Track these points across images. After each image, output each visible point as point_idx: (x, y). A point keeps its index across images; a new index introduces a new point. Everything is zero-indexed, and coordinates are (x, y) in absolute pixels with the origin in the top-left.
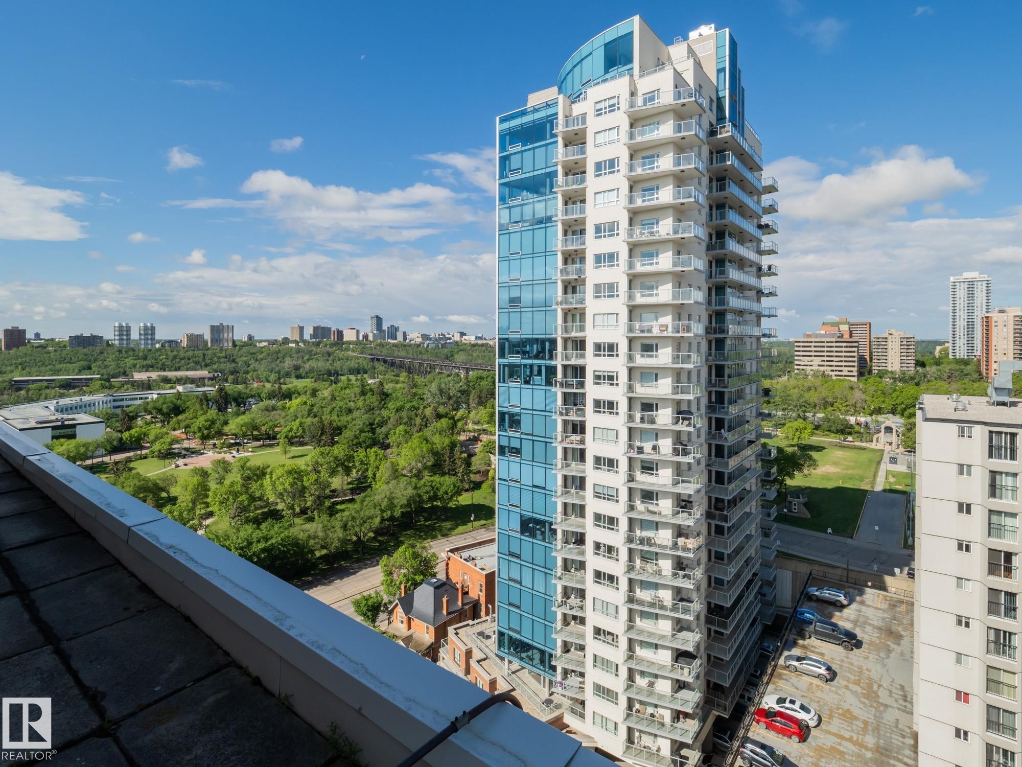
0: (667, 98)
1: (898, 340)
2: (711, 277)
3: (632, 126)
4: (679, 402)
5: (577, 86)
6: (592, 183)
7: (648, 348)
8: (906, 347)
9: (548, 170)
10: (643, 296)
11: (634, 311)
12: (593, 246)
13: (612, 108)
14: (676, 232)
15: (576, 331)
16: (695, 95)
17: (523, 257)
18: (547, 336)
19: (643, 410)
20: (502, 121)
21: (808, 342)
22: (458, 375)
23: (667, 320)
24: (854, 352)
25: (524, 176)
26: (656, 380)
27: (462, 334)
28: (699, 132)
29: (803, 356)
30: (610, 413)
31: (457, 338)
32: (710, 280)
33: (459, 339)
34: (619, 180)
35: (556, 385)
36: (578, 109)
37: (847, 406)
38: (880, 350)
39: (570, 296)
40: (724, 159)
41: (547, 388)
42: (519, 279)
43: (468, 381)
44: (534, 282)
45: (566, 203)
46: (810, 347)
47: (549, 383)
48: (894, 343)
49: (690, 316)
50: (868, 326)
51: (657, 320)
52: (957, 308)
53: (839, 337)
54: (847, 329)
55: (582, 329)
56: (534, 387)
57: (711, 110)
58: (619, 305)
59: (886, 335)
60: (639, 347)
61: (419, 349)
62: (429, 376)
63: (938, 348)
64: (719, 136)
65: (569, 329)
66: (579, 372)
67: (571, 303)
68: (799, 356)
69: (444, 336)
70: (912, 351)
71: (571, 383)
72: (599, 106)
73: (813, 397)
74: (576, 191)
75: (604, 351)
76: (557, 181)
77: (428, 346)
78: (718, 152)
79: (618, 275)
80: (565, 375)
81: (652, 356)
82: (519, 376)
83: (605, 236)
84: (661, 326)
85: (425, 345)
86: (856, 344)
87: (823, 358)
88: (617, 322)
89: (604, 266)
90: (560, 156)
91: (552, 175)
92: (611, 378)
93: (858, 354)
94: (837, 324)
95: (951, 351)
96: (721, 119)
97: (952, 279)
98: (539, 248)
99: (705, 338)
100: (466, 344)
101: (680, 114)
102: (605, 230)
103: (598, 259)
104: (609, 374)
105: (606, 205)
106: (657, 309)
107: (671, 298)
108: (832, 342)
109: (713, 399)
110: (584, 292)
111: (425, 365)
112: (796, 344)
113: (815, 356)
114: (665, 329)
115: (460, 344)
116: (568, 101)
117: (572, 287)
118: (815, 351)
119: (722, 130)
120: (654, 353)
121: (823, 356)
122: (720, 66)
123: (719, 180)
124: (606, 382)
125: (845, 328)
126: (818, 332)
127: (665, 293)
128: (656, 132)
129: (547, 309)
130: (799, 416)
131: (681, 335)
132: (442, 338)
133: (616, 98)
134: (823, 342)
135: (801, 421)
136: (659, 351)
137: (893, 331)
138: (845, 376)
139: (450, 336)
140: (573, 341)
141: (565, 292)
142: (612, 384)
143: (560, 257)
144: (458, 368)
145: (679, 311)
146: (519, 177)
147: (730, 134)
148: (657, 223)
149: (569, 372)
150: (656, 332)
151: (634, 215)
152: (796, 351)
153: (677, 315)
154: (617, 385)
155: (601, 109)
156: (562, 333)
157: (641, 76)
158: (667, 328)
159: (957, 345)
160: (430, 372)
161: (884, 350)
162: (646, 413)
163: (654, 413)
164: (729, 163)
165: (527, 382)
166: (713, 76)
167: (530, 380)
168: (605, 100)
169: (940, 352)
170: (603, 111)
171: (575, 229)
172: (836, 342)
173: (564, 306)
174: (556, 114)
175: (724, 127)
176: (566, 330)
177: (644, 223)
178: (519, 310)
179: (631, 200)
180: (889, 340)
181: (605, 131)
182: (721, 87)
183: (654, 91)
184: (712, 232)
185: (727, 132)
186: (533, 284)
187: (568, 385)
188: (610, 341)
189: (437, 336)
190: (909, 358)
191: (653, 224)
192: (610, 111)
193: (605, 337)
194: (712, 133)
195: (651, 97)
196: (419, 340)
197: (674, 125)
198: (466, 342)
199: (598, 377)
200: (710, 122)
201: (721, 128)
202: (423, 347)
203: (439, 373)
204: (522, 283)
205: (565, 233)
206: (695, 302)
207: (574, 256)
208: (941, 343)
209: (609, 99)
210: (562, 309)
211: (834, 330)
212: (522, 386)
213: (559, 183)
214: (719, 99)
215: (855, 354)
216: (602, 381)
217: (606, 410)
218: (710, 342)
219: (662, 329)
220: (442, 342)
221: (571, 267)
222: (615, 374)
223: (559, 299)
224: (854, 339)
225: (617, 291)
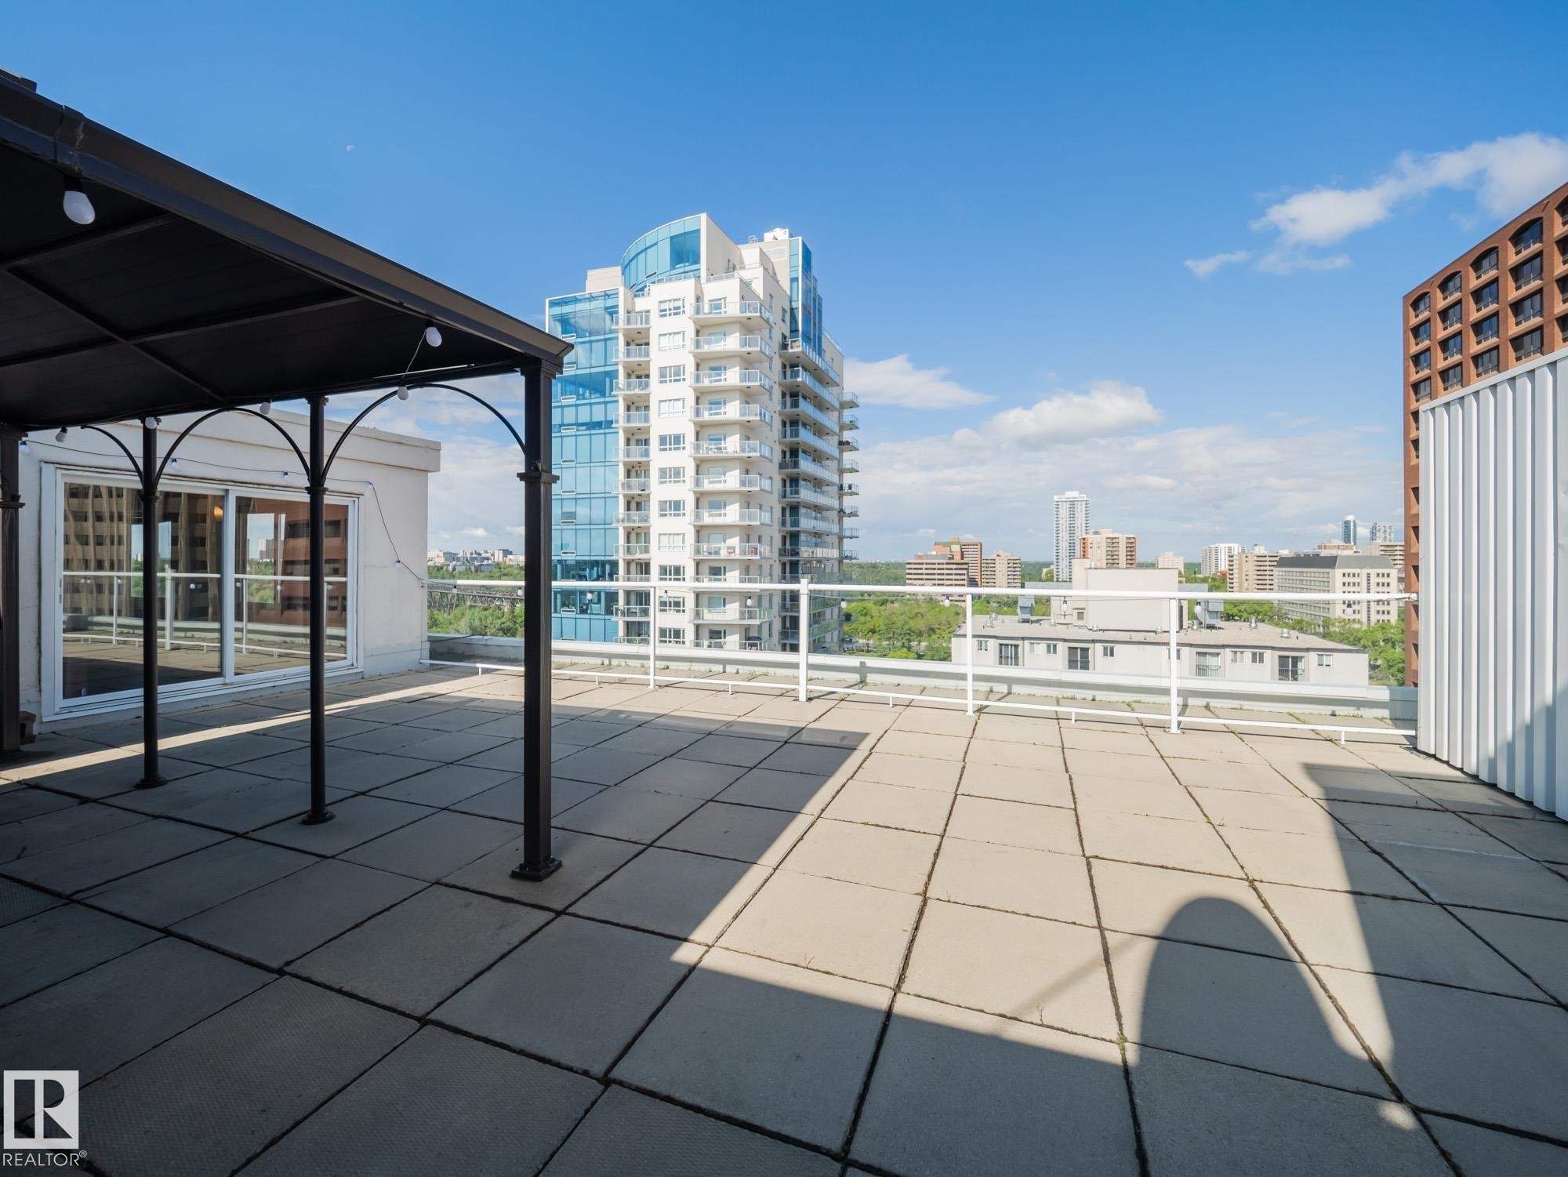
0: (733, 309)
1: (1006, 562)
2: (784, 496)
3: (698, 333)
4: (747, 629)
5: (642, 277)
6: (656, 390)
7: (716, 572)
8: (1012, 569)
9: (608, 369)
10: (711, 515)
11: (700, 531)
12: (658, 459)
13: (677, 311)
14: (743, 450)
15: (641, 553)
16: (761, 309)
17: (578, 465)
18: (607, 558)
19: (711, 638)
20: (553, 304)
21: (919, 564)
22: (499, 608)
23: (735, 541)
24: (964, 575)
25: (579, 372)
26: (724, 606)
27: (507, 553)
28: (765, 349)
29: (915, 579)
30: (677, 642)
31: (499, 557)
32: (784, 500)
33: (501, 560)
34: (685, 390)
35: (617, 614)
36: (641, 304)
37: (949, 633)
38: (988, 573)
39: (633, 512)
40: (795, 375)
41: (607, 617)
42: (573, 492)
43: (514, 617)
44: (592, 496)
45: (628, 409)
46: (921, 569)
47: (609, 612)
48: (1001, 566)
49: (760, 537)
50: (979, 547)
51: (725, 542)
52: (1060, 528)
53: (950, 558)
54: (959, 550)
55: (647, 550)
56: (592, 617)
57: (783, 321)
58: (684, 525)
59: (994, 556)
60: (707, 570)
61: (441, 572)
62: (456, 611)
63: (1045, 570)
64: (790, 350)
65: (632, 550)
66: (643, 598)
67: (634, 521)
68: (911, 579)
69: (480, 554)
70: (1018, 573)
71: (635, 611)
72: (663, 306)
73: (919, 624)
74: (639, 396)
75: (670, 574)
76: (617, 383)
77: (454, 569)
78: (791, 365)
79: (683, 492)
80: (628, 602)
81: (720, 580)
82: (574, 605)
83: (670, 449)
84: (729, 548)
85: (450, 568)
86: (966, 566)
87: (934, 582)
88: (683, 543)
89: (670, 481)
90: (621, 355)
91: (613, 375)
92: (677, 604)
93: (968, 577)
94: (948, 545)
95: (1055, 573)
96: (794, 331)
97: (1056, 498)
98: (598, 455)
99: (778, 562)
100: (512, 566)
101: (747, 327)
102: (672, 441)
103: (663, 473)
104: (676, 600)
105: (671, 415)
106: (725, 530)
107: (738, 518)
108: (943, 564)
109: (788, 625)
110: (649, 510)
111: (450, 596)
112: (908, 566)
113: (926, 579)
114: (732, 551)
115: (503, 566)
116: (630, 294)
117: (636, 503)
118: (927, 574)
119: (793, 344)
120: (722, 577)
121: (935, 579)
122: (794, 276)
123: (793, 395)
124: (672, 608)
125: (956, 548)
126: (929, 553)
127: (732, 514)
128: (723, 343)
129: (607, 526)
130: (903, 646)
131: (747, 557)
132: (476, 558)
133: (681, 301)
134: (934, 564)
135: (905, 650)
136: (727, 574)
137: (1000, 552)
138: (956, 601)
139: (489, 555)
140: (637, 563)
141: (629, 509)
142: (678, 611)
143: (621, 470)
144: (500, 599)
145: (748, 534)
146: (573, 373)
147: (800, 349)
148: (725, 440)
149: (633, 598)
150: (723, 554)
151: (701, 430)
152: (908, 574)
153: (745, 537)
154: (684, 611)
155: (665, 310)
156: (624, 554)
157: (708, 280)
158: (734, 550)
159: (1060, 567)
160: (457, 606)
161: (993, 573)
162: (713, 641)
163: (722, 640)
164: (799, 379)
165: (583, 611)
166: (785, 284)
167: (587, 609)
168: (670, 301)
169: (1046, 574)
170: (668, 312)
171: (638, 438)
172: (947, 564)
173: (626, 524)
174: (617, 306)
175: (795, 341)
176: (629, 550)
177: (712, 437)
178: (574, 527)
179: (698, 413)
180: (997, 562)
181: (670, 334)
182: (794, 298)
183: (720, 299)
184: (785, 449)
185: (797, 348)
186: (590, 498)
187: (630, 613)
188: (677, 563)
189: (468, 555)
190: (1016, 581)
191: (720, 440)
192: (675, 314)
193: (671, 560)
194: (784, 346)
195: (716, 305)
196: (441, 561)
197: (740, 339)
198: (511, 563)
199: (663, 604)
200: (783, 334)
201: (792, 342)
202: (447, 570)
203: (471, 606)
204: (578, 496)
205: (628, 442)
206: (762, 524)
207: (638, 468)
208: (1048, 565)
209: (674, 300)
210: (624, 528)
211: (946, 551)
212: (578, 616)
213: (621, 386)
214: (792, 309)
215: (965, 577)
216: (668, 608)
217: (672, 639)
218: (784, 565)
219: (730, 551)
220: (477, 563)
221: (634, 481)
222: (681, 600)
223: (621, 517)
224: (966, 560)
225: (684, 510)
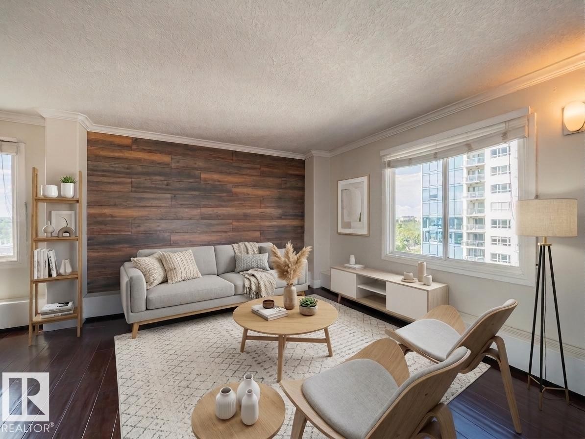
15: (477, 213)
18: (457, 216)
35: (463, 244)
39: (472, 192)
41: (456, 245)
55: (482, 211)
67: (473, 197)
71: (474, 243)
75: (499, 224)
80: (469, 238)
82: (437, 238)
88: (509, 207)
92: (504, 241)
104: (503, 238)
110: (483, 190)
117: (473, 187)
124: (500, 242)
140: (473, 219)
141: (468, 191)
142: (505, 245)
143: (465, 171)
149: (472, 236)
154: (510, 245)
156: (467, 214)
173: (469, 199)
176: (470, 212)
178: (436, 202)
187: (470, 244)
193: (500, 216)
199: (494, 240)
216: (497, 242)
221: (473, 176)
223: (464, 195)
